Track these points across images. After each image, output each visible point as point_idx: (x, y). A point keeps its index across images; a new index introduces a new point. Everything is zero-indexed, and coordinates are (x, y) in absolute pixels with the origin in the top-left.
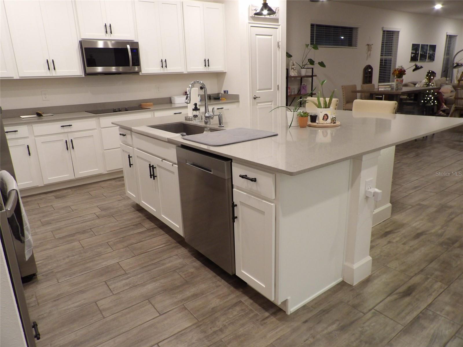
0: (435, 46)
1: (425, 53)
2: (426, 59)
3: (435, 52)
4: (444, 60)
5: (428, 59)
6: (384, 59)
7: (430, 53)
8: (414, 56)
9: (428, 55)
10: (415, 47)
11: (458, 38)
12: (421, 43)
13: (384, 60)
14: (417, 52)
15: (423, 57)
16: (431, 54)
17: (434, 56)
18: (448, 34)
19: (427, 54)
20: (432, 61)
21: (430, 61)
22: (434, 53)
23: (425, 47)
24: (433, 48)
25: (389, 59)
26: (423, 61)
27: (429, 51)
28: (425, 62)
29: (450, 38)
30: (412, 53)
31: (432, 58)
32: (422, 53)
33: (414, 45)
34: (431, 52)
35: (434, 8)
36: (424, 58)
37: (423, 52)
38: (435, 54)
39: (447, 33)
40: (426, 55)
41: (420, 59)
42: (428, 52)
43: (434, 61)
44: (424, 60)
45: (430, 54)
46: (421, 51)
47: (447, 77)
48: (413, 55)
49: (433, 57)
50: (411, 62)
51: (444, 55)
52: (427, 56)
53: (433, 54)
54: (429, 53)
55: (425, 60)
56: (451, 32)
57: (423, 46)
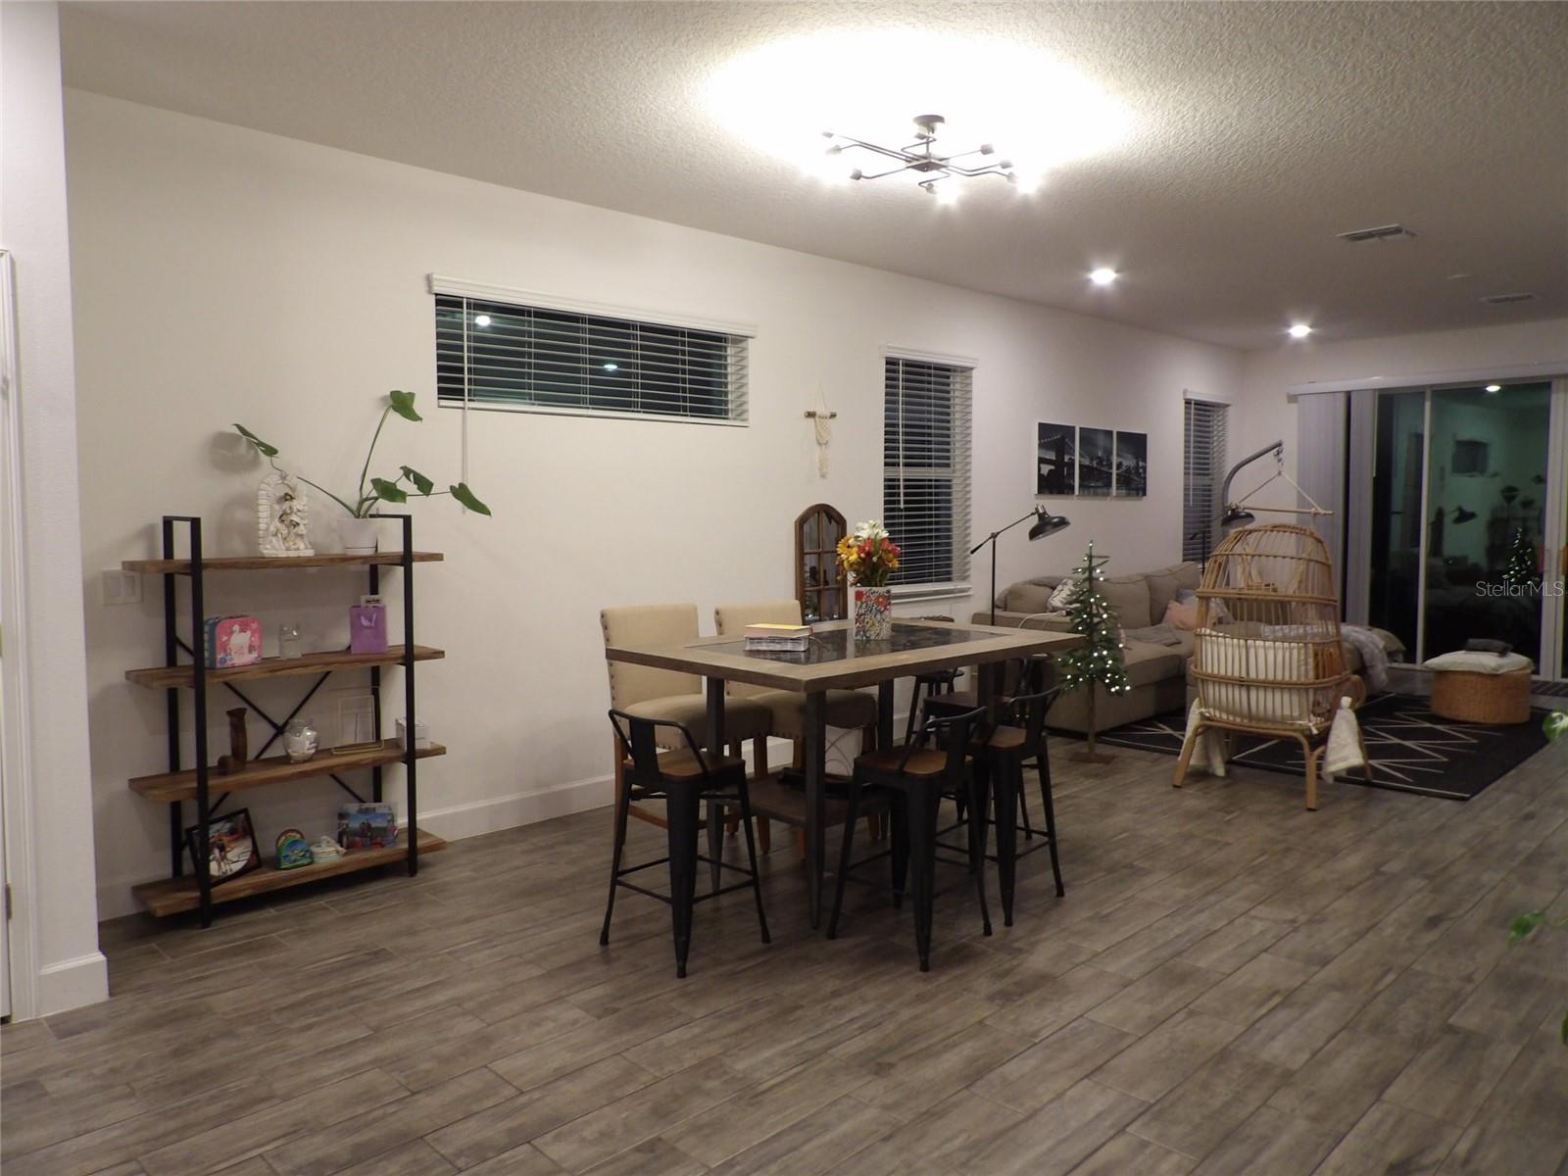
0: (1145, 436)
1: (1100, 462)
2: (1109, 485)
3: (1145, 460)
4: (1186, 495)
5: (1118, 488)
6: (905, 480)
7: (1126, 463)
8: (1050, 471)
9: (1114, 471)
10: (1053, 438)
11: (1231, 411)
12: (1078, 422)
13: (902, 483)
14: (1066, 458)
15: (1096, 479)
16: (1128, 469)
17: (1145, 478)
18: (1189, 397)
19: (1111, 467)
20: (1138, 495)
21: (1128, 495)
22: (1141, 464)
23: (1101, 440)
24: (1136, 444)
25: (930, 480)
26: (1096, 494)
27: (1118, 455)
28: (1109, 498)
29: (1202, 415)
30: (1041, 461)
31: (1134, 483)
32: (1087, 462)
33: (1044, 429)
34: (1129, 462)
35: (1089, 281)
36: (1100, 484)
37: (1092, 459)
38: (1145, 468)
39: (1185, 392)
40: (1105, 469)
41: (1081, 486)
42: (1115, 460)
43: (1144, 494)
44: (1100, 491)
45: (1124, 468)
46: (1081, 455)
47: (1204, 560)
48: (1046, 469)
49: (1142, 481)
50: (1042, 496)
51: (1186, 474)
52: (1111, 474)
53: (1137, 467)
54: (1119, 466)
55: (1105, 490)
56: (1203, 391)
57: (1088, 435)
